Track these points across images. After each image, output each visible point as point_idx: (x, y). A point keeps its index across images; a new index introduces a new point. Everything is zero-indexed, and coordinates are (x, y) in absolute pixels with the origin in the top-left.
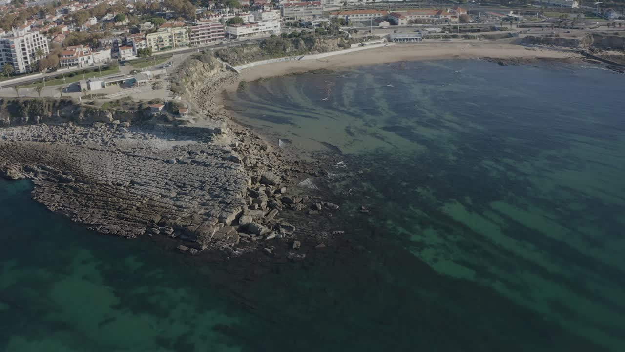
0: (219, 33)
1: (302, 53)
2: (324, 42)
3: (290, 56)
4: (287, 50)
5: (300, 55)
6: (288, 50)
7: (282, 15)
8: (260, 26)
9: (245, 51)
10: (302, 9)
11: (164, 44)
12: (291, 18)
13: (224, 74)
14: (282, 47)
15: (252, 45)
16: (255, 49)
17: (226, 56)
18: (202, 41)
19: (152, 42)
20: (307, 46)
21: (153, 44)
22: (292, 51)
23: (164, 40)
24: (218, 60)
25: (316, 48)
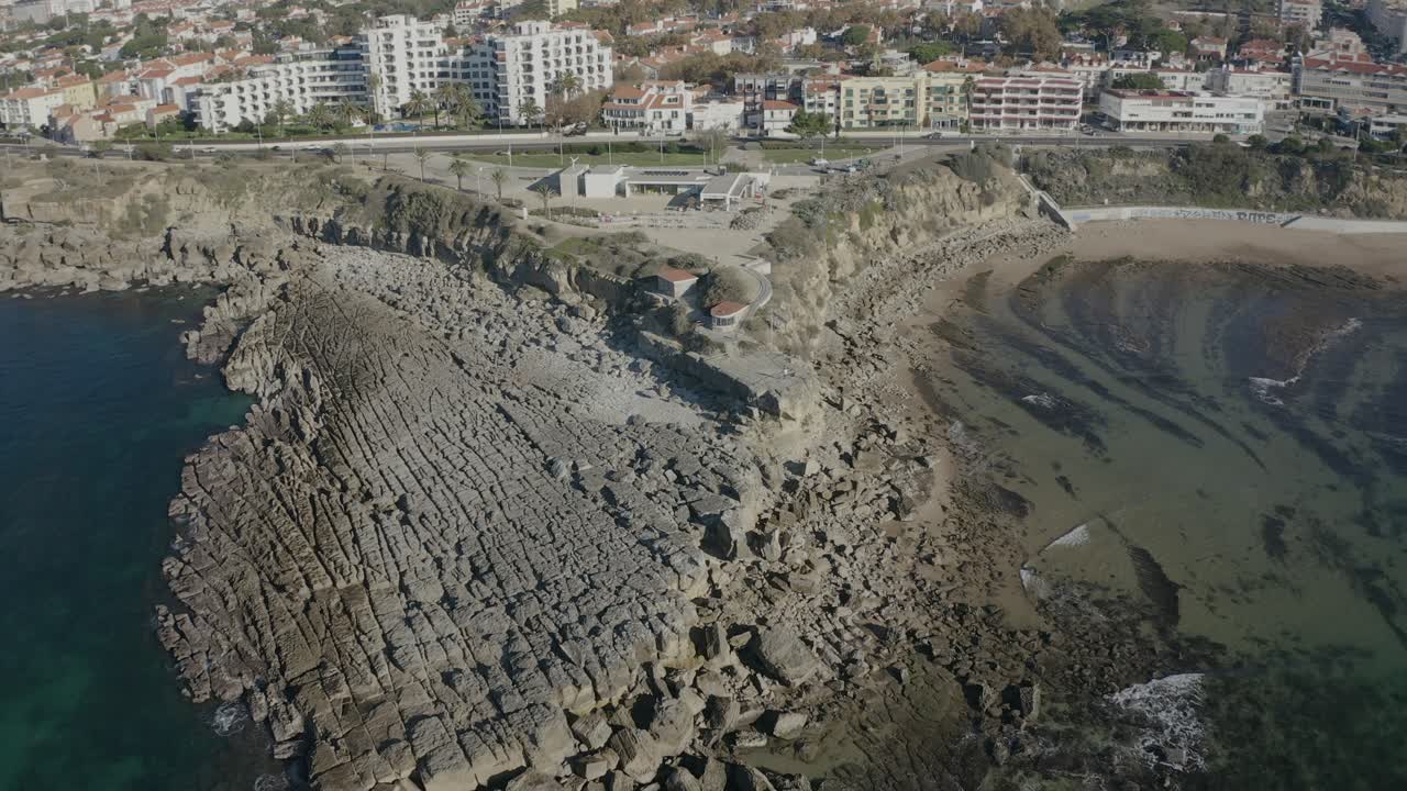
0: (1062, 106)
1: (1299, 208)
2: (1379, 186)
3: (1256, 208)
4: (1252, 187)
5: (1290, 211)
6: (1255, 190)
7: (1295, 91)
8: (1199, 105)
9: (1118, 168)
10: (1356, 83)
11: (889, 112)
12: (1316, 104)
13: (1026, 223)
14: (1239, 177)
15: (1143, 155)
16: (1151, 169)
17: (1050, 174)
18: (1009, 121)
19: (856, 99)
20: (1320, 187)
21: (858, 107)
22: (1268, 196)
23: (890, 101)
24: (1023, 181)
25: (1349, 200)
